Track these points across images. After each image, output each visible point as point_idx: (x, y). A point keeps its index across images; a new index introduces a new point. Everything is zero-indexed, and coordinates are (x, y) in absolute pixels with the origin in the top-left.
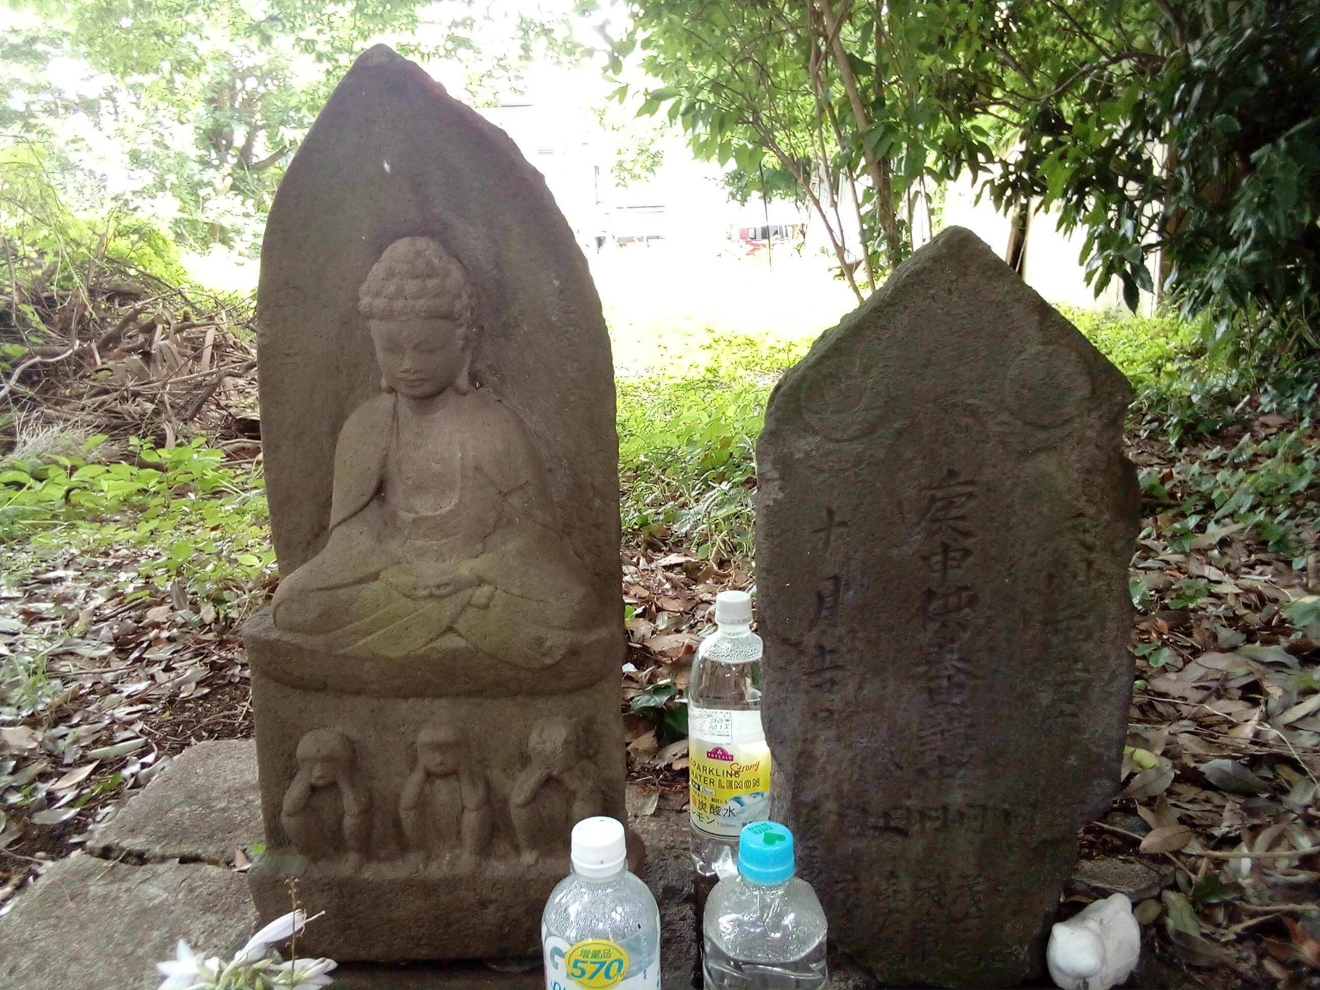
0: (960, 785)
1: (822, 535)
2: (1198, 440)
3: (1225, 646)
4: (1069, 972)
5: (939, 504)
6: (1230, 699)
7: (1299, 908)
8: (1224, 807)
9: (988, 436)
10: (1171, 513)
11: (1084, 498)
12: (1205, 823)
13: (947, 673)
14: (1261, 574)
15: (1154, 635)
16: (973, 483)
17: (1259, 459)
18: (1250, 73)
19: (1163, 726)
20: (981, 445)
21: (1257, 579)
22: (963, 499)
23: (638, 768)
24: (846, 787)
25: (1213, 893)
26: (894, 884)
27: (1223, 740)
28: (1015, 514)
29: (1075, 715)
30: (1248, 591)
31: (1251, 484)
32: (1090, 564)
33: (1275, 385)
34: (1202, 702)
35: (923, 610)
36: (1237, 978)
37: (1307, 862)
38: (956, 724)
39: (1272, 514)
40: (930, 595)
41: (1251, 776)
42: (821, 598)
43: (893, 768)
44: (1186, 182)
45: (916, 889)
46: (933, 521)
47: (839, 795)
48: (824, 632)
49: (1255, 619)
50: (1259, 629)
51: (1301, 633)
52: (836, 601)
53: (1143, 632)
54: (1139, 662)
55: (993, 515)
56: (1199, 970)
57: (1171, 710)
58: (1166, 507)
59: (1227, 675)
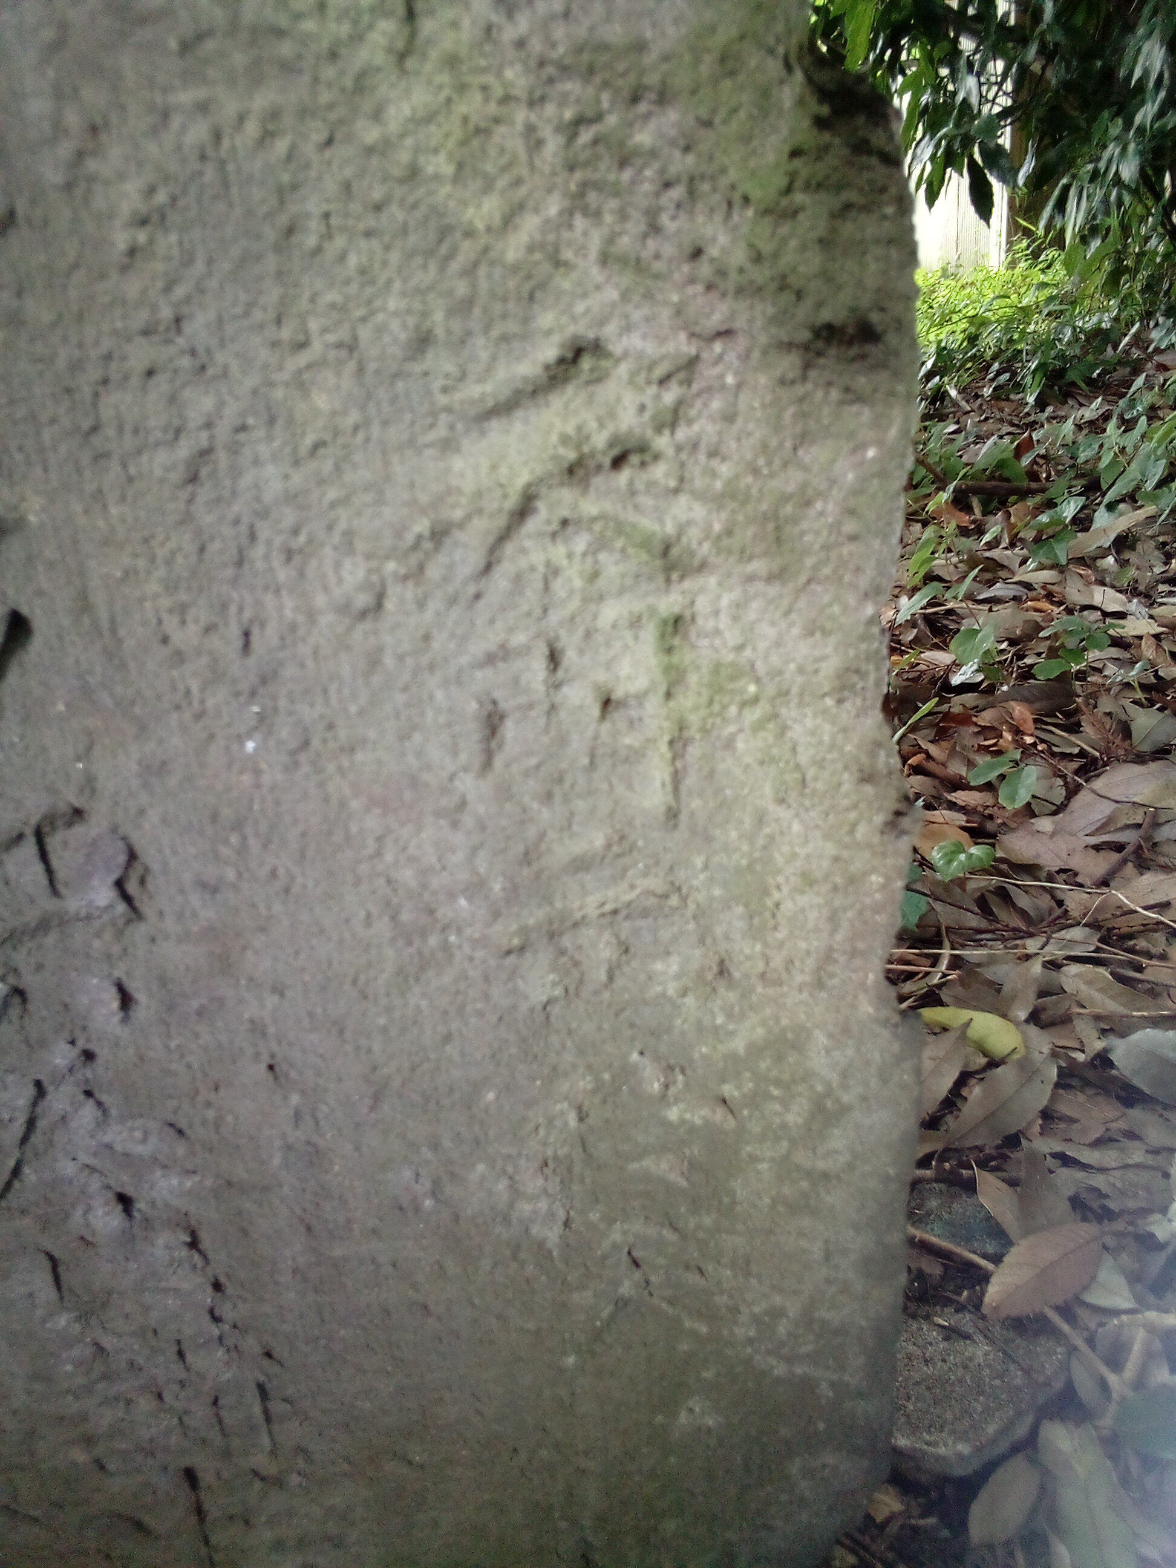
2: (1068, 393)
3: (1145, 748)
6: (1165, 869)
8: (1171, 1150)
10: (1031, 502)
12: (1131, 1204)
15: (1008, 736)
19: (1030, 948)
30: (1175, 627)
33: (1169, 313)
34: (1105, 883)
53: (985, 731)
57: (1046, 904)
58: (1024, 494)
59: (1155, 816)
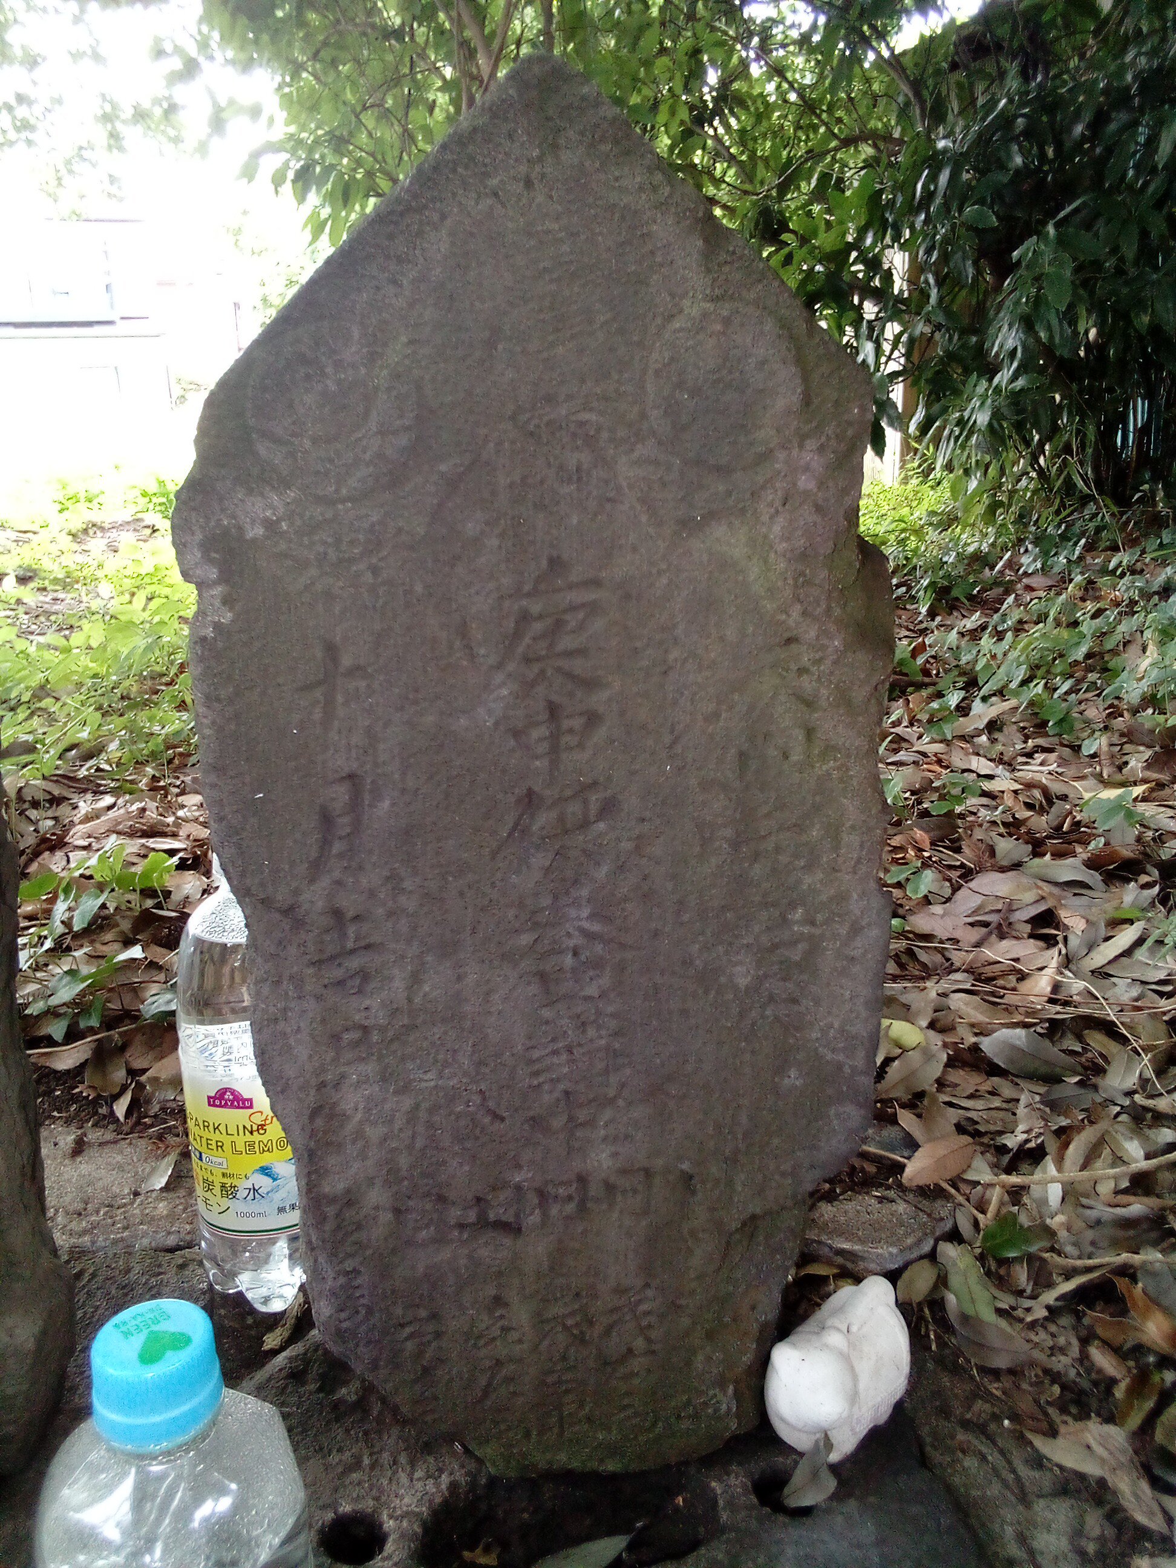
0: (605, 1139)
1: (318, 694)
2: (953, 606)
3: (1005, 863)
4: (800, 1425)
5: (538, 627)
6: (1017, 938)
7: (1136, 1259)
8: (1018, 1100)
9: (619, 489)
10: (925, 693)
11: (798, 608)
12: (992, 1128)
13: (571, 943)
14: (1041, 764)
15: (912, 852)
16: (595, 583)
17: (1026, 627)
18: (1002, 154)
19: (928, 984)
20: (608, 506)
21: (1038, 770)
22: (581, 615)
23: (155, 1108)
24: (404, 1161)
25: (1010, 1243)
26: (502, 1317)
27: (1010, 998)
28: (676, 640)
29: (795, 1001)
30: (1029, 786)
31: (1022, 651)
32: (810, 733)
33: (1036, 542)
34: (978, 945)
35: (519, 830)
36: (1053, 1382)
37: (1141, 1183)
38: (591, 1032)
39: (1051, 689)
40: (530, 801)
41: (1052, 1051)
42: (327, 820)
43: (487, 1120)
44: (934, 293)
45: (539, 1320)
46: (528, 660)
47: (392, 1176)
48: (339, 883)
49: (1041, 823)
50: (1047, 837)
51: (1103, 840)
52: (357, 826)
53: (896, 849)
54: (896, 893)
55: (638, 644)
56: (995, 1374)
57: (938, 958)
58: (919, 686)
59: (1010, 904)
